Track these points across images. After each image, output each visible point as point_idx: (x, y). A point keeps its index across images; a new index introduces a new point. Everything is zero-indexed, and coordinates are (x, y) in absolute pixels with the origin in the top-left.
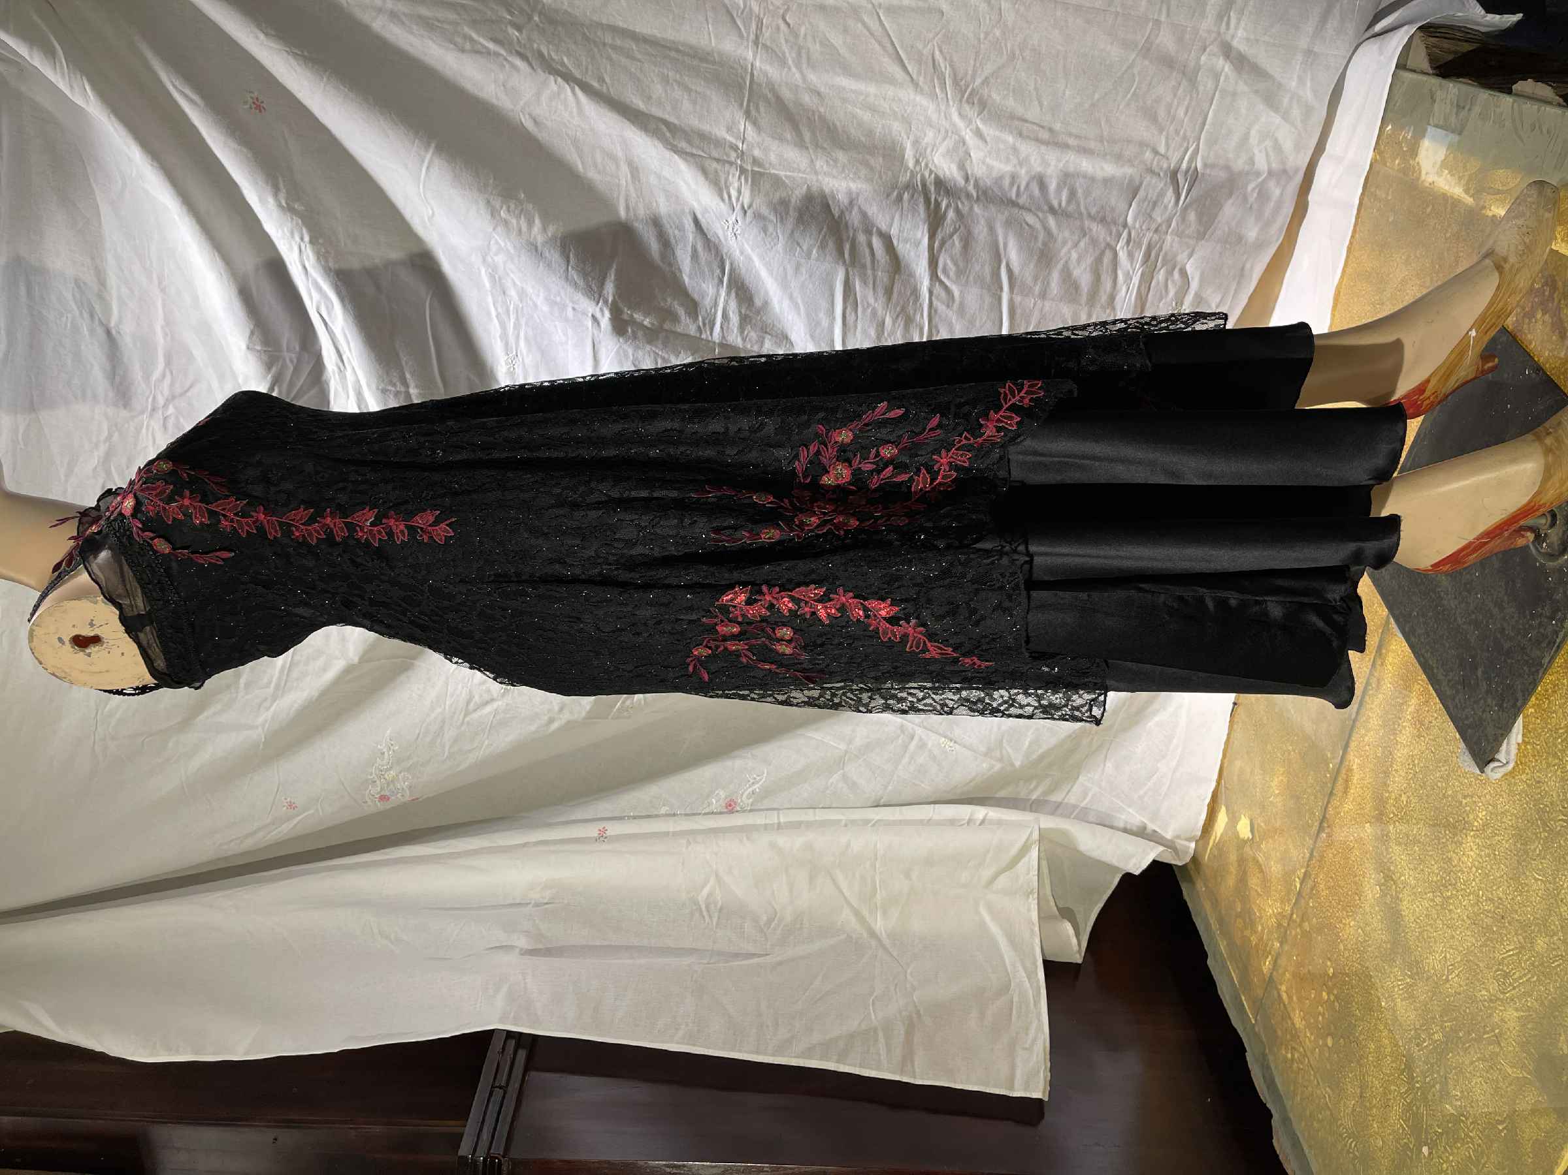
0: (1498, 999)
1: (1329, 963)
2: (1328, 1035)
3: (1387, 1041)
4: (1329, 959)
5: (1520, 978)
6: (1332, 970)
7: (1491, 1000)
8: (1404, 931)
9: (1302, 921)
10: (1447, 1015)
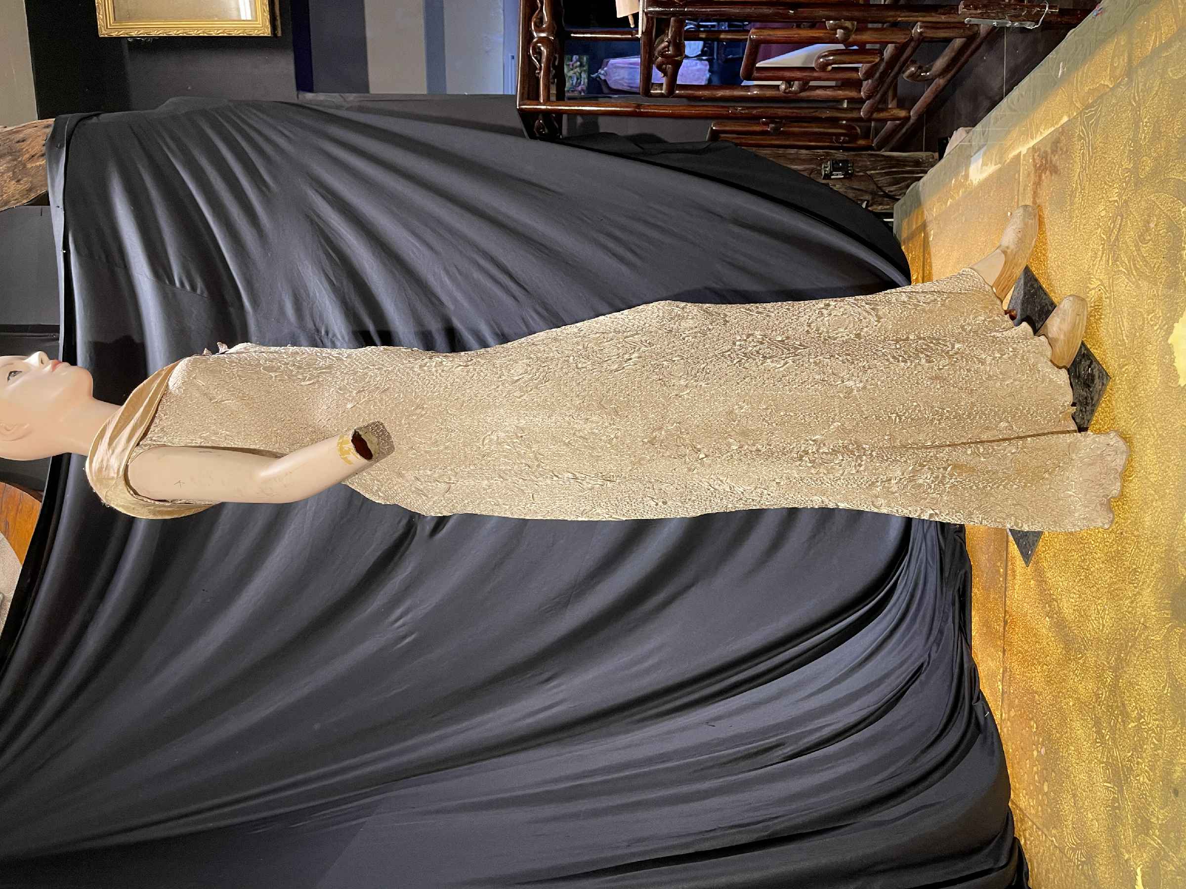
0: (1135, 595)
1: (1032, 723)
2: (1044, 782)
3: (1081, 730)
4: (1032, 719)
5: (1144, 559)
6: (1035, 725)
7: (1132, 602)
8: (1069, 628)
9: (1009, 711)
10: (1109, 654)
